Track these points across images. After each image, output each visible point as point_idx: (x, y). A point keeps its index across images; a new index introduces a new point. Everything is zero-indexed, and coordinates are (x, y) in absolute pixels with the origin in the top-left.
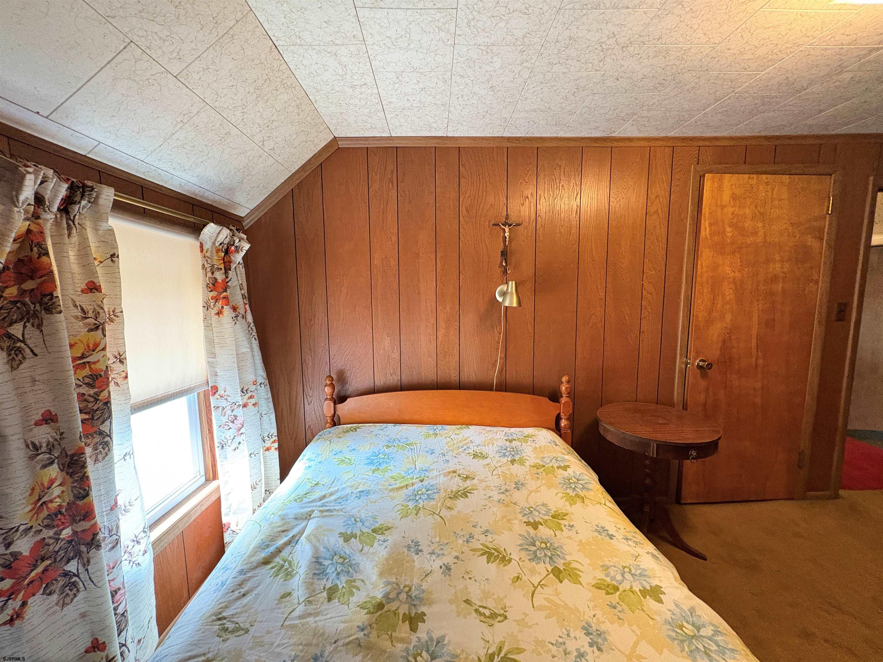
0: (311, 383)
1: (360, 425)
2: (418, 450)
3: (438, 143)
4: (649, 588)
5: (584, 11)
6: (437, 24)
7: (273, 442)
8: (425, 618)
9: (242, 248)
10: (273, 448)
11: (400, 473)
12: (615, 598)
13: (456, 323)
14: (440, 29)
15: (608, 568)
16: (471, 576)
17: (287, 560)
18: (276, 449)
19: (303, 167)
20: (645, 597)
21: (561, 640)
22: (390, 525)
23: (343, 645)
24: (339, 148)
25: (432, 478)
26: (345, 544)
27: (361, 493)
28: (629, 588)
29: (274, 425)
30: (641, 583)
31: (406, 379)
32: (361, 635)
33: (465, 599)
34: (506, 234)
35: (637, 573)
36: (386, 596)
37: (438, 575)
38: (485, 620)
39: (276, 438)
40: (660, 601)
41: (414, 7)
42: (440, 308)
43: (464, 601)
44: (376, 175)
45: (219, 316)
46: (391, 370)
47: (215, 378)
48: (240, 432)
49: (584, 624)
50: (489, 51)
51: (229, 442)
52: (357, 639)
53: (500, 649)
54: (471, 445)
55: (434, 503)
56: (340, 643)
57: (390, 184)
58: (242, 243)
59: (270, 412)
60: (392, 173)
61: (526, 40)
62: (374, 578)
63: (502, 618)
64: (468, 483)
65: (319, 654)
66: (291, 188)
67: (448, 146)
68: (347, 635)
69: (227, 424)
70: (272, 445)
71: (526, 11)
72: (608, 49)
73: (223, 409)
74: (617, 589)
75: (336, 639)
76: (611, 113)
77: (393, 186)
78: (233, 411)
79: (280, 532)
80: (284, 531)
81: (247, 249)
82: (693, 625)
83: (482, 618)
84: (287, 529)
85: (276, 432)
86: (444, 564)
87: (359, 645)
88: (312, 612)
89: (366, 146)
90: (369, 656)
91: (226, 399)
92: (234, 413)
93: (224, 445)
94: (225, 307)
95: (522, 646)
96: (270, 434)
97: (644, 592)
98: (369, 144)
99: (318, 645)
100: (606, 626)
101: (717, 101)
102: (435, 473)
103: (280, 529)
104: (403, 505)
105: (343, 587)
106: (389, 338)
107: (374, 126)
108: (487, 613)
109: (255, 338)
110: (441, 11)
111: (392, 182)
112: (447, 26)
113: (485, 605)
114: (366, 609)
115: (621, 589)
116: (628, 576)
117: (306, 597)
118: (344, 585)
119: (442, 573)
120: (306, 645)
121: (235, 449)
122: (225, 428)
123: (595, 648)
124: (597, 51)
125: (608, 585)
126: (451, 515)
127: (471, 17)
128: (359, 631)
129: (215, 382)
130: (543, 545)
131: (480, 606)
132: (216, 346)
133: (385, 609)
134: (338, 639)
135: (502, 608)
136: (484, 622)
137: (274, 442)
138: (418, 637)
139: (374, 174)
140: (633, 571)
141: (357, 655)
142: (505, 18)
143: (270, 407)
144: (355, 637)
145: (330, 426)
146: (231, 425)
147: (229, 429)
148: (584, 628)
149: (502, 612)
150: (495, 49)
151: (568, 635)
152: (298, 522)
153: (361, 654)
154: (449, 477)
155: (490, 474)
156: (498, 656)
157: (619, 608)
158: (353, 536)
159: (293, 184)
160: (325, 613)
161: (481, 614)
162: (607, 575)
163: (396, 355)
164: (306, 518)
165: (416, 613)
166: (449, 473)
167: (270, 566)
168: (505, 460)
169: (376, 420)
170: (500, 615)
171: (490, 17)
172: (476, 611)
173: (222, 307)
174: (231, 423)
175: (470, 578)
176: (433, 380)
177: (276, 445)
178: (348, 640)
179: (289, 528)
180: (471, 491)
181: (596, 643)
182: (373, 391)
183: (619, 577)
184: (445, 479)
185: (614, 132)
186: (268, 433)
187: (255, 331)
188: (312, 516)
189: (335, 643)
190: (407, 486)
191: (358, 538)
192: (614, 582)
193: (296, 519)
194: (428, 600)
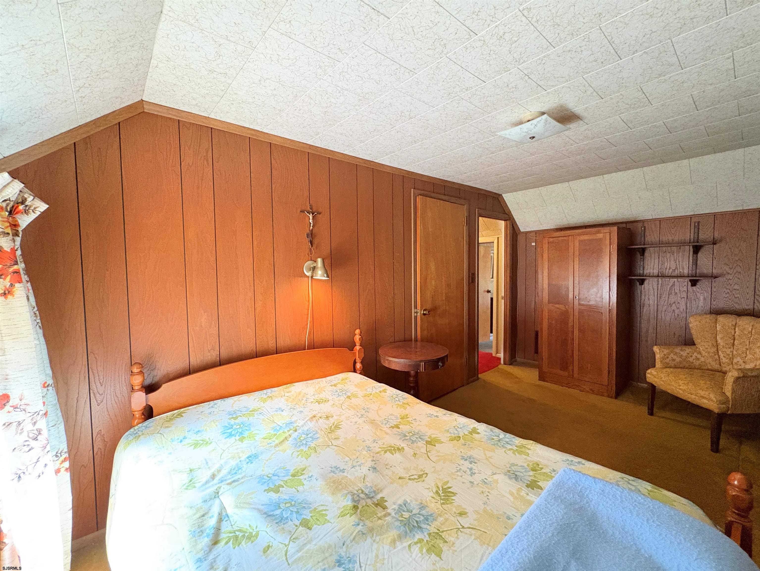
0: (102, 377)
1: (182, 410)
2: (267, 412)
3: (253, 135)
4: (471, 430)
5: (405, 95)
6: (321, 64)
7: (63, 462)
8: (385, 499)
9: (35, 208)
10: (63, 470)
11: (270, 433)
12: (462, 441)
13: (271, 295)
14: (320, 67)
15: (448, 430)
16: (391, 466)
17: (235, 531)
18: (67, 469)
19: (95, 122)
20: (472, 435)
21: (458, 469)
22: (304, 467)
23: (351, 542)
24: (144, 112)
25: (303, 426)
26: (278, 495)
27: (250, 458)
28: (463, 435)
29: (64, 438)
30: (467, 430)
31: (225, 354)
32: (360, 528)
33: (398, 478)
34: (310, 221)
35: (462, 426)
36: (353, 500)
37: (371, 475)
38: (418, 480)
39: (67, 455)
40: (478, 433)
41: (315, 49)
42: (257, 281)
43: (399, 479)
44: (189, 149)
45: (6, 298)
46: (209, 346)
47: (5, 384)
48: (46, 450)
49: (460, 457)
50: (341, 92)
51: (30, 468)
52: (359, 532)
53: (438, 487)
54: (308, 396)
55: (322, 440)
56: (348, 542)
57: (205, 163)
58: (35, 203)
59: (59, 422)
60: (207, 152)
61: (367, 95)
62: (330, 499)
63: (425, 475)
64: (332, 420)
65: (339, 558)
66: (73, 142)
67: (260, 139)
68: (349, 535)
69: (27, 443)
70: (62, 465)
71: (378, 82)
72: (403, 116)
73: (19, 424)
74: (460, 437)
75: (343, 542)
76: (383, 148)
77: (208, 164)
78: (35, 423)
79: (200, 518)
80: (203, 516)
81: (42, 211)
82: (496, 436)
83: (416, 480)
84: (204, 512)
85: (66, 447)
86: (369, 467)
87: (363, 534)
88: (305, 542)
89: (179, 119)
90: (375, 535)
91: (24, 410)
92: (37, 426)
93: (22, 475)
94: (17, 285)
95: (446, 480)
96: (59, 452)
97: (471, 433)
98: (182, 118)
99: (332, 554)
100: (469, 454)
101: (433, 157)
102: (302, 423)
103: (198, 515)
104: (297, 451)
105: (311, 516)
106: (206, 314)
107: (199, 104)
108: (416, 477)
109: (39, 326)
110: (330, 59)
111: (207, 161)
112: (327, 67)
113: (411, 474)
114: (347, 514)
115: (461, 436)
116: (459, 430)
117: (289, 538)
118: (311, 515)
119: (373, 472)
120: (323, 560)
121: (39, 476)
122: (23, 451)
123: (473, 464)
124: (398, 115)
125: (455, 438)
126: (342, 442)
127: (346, 70)
128: (356, 527)
129: (5, 389)
130: (411, 434)
131: (410, 476)
132: (4, 338)
133: (360, 507)
134: (345, 541)
135: (421, 471)
136: (419, 482)
137: (65, 460)
138: (393, 509)
139: (187, 148)
140: (459, 427)
141: (366, 540)
142: (365, 80)
143: (58, 415)
144: (357, 531)
145: (141, 421)
146: (33, 443)
147: (30, 450)
148: (462, 459)
149: (423, 472)
150: (346, 92)
151: (459, 465)
152: (210, 503)
153: (368, 537)
154: (315, 421)
155: (341, 410)
156: (439, 490)
157: (467, 444)
158: (279, 487)
159: (78, 137)
160: (317, 536)
161: (413, 479)
162: (451, 433)
163: (215, 331)
164: (215, 497)
165: (377, 500)
166: (312, 418)
167: (222, 543)
168: (342, 398)
169: (201, 400)
170: (423, 474)
171: (356, 76)
172: (410, 479)
173: (12, 285)
174: (34, 442)
175: (391, 467)
176: (252, 350)
177: (67, 464)
178: (352, 537)
179: (207, 511)
180: (340, 424)
181: (472, 461)
182: (189, 372)
183: (456, 432)
184: (313, 423)
185: (377, 159)
186: (56, 451)
187: (39, 318)
188: (220, 494)
189: (344, 545)
190: (286, 438)
191: (285, 486)
192: (456, 435)
193: (205, 501)
194: (378, 490)
